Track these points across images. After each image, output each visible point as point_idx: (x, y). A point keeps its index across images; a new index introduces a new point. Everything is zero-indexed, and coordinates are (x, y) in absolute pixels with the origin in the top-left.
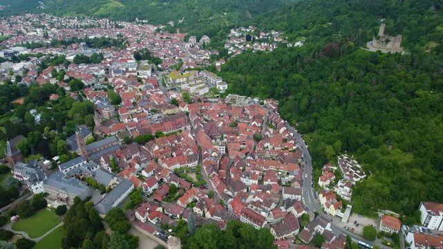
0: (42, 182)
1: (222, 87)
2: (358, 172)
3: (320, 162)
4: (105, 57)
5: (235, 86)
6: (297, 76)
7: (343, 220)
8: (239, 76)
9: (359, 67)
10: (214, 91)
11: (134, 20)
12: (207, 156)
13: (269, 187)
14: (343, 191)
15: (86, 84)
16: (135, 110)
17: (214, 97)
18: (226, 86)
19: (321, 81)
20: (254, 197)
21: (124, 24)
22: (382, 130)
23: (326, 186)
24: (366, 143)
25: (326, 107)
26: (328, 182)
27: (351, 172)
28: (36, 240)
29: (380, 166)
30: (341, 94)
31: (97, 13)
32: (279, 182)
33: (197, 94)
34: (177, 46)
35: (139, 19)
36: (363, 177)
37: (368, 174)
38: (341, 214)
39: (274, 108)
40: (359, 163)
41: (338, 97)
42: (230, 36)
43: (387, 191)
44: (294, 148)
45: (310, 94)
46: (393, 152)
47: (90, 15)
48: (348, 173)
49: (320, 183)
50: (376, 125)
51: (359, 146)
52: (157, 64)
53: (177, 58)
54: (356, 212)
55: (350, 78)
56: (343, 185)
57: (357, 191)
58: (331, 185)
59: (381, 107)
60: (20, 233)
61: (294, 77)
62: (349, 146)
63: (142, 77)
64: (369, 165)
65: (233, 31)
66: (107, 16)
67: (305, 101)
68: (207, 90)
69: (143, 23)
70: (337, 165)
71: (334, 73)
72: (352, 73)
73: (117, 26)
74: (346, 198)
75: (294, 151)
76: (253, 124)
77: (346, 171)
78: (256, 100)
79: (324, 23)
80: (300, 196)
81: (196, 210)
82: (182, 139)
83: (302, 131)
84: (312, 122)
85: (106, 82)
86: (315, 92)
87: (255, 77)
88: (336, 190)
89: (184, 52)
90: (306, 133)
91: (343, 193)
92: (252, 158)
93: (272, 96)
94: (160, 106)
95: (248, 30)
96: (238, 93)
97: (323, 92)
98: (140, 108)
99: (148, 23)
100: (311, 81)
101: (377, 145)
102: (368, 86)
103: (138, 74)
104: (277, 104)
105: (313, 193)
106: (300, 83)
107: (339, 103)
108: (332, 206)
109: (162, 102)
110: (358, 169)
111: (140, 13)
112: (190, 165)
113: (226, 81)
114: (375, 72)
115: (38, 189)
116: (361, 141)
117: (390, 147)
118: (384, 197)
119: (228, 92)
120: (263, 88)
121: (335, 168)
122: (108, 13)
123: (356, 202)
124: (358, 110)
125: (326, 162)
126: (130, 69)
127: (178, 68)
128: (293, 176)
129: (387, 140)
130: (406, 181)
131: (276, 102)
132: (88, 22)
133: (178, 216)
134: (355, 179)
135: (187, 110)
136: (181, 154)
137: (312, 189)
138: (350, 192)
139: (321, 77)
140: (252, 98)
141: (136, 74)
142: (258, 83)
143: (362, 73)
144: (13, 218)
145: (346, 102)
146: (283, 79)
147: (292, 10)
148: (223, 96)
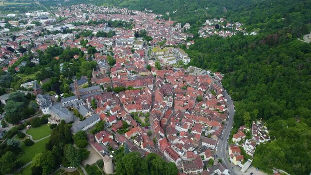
2: (265, 135)
3: (238, 124)
4: (116, 34)
5: (195, 61)
6: (240, 57)
7: (242, 170)
8: (200, 54)
9: (290, 54)
10: (180, 63)
11: (144, 10)
12: (156, 107)
13: (194, 136)
15: (98, 50)
16: (122, 71)
17: (179, 67)
18: (189, 60)
19: (257, 63)
20: (179, 141)
21: (137, 12)
22: (295, 106)
23: (237, 142)
24: (276, 114)
25: (256, 83)
26: (239, 139)
27: (259, 135)
28: (35, 141)
29: (283, 134)
30: (270, 75)
31: (121, 4)
32: (203, 133)
33: (167, 63)
34: (166, 30)
35: (147, 9)
36: (267, 140)
37: (272, 138)
38: (241, 165)
39: (220, 79)
40: (268, 129)
41: (267, 76)
42: (205, 24)
43: (282, 154)
44: (224, 110)
45: (246, 72)
47: (116, 5)
48: (256, 135)
49: (234, 139)
50: (291, 101)
51: (271, 116)
52: (148, 41)
53: (163, 37)
54: (255, 166)
55: (281, 63)
56: (249, 143)
57: (260, 150)
58: (242, 142)
59: (299, 87)
60: (29, 135)
61: (238, 58)
62: (264, 115)
63: (135, 49)
64: (276, 132)
65: (207, 21)
66: (127, 7)
67: (241, 77)
68: (175, 62)
69: (149, 12)
70: (250, 128)
71: (269, 57)
72: (283, 58)
73: (132, 14)
74: (250, 154)
75: (223, 112)
76: (199, 89)
77: (255, 133)
78: (208, 72)
79: (279, 18)
80: (214, 146)
81: (135, 142)
82: (144, 93)
84: (243, 92)
85: (111, 50)
86: (250, 71)
87: (210, 55)
88: (243, 146)
89: (169, 34)
91: (248, 149)
92: (189, 113)
93: (220, 70)
94: (139, 69)
95: (219, 21)
96: (196, 66)
97: (257, 71)
98: (125, 69)
99: (153, 13)
100: (250, 62)
101: (286, 117)
102: (293, 70)
103: (133, 47)
104: (223, 77)
105: (226, 145)
106: (242, 63)
107: (267, 81)
109: (141, 67)
110: (266, 133)
111: (148, 5)
112: (144, 111)
113: (190, 56)
114: (303, 59)
115: (46, 111)
116: (273, 112)
117: (298, 121)
118: (280, 159)
119: (190, 64)
120: (215, 64)
121: (248, 130)
122: (127, 4)
123: (256, 158)
124: (280, 88)
125: (242, 124)
126: (129, 43)
127: (162, 45)
128: (214, 131)
129: (297, 114)
131: (223, 75)
132: (115, 10)
133: (122, 144)
134: (260, 141)
135: (156, 74)
136: (140, 103)
137: (226, 143)
138: (253, 150)
139: (259, 60)
140: (206, 71)
141: (132, 46)
142: (212, 60)
143: (291, 59)
144: (28, 126)
145: (273, 81)
146: (230, 58)
147: (257, 7)
148: (186, 67)
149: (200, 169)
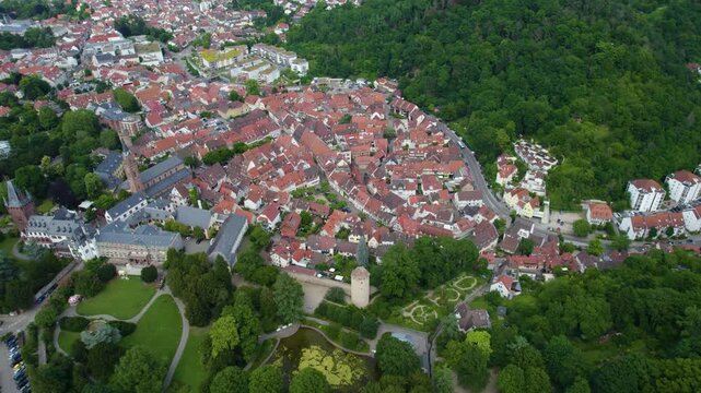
0: (94, 240)
1: (301, 68)
2: (547, 157)
3: (492, 154)
4: (57, 35)
5: (322, 62)
6: (421, 38)
7: (543, 221)
8: (325, 47)
9: (512, 17)
10: (287, 73)
12: (330, 168)
13: (435, 197)
14: (534, 184)
15: (53, 84)
16: (175, 117)
17: (292, 85)
18: (307, 65)
19: (460, 43)
20: (421, 212)
22: (565, 100)
23: (509, 184)
24: (547, 119)
25: (476, 79)
26: (510, 178)
27: (537, 160)
28: (134, 320)
29: (574, 147)
30: (495, 58)
32: (445, 188)
33: (263, 81)
34: (185, 8)
36: (555, 163)
37: (560, 159)
38: (539, 214)
39: (392, 90)
40: (543, 148)
41: (491, 63)
43: (590, 173)
44: (446, 141)
45: (448, 62)
46: (584, 127)
48: (534, 162)
49: (500, 180)
50: (555, 93)
51: (539, 124)
52: (165, 41)
53: (195, 28)
54: (555, 209)
55: (503, 34)
56: (533, 177)
57: (552, 181)
58: (515, 181)
59: (556, 69)
60: (98, 317)
61: (416, 40)
62: (525, 127)
63: (149, 64)
64: (558, 147)
67: (444, 73)
68: (276, 74)
70: (515, 155)
71: (477, 28)
72: (503, 26)
74: (539, 194)
75: (447, 146)
76: (373, 116)
77: (532, 158)
78: (360, 82)
80: (481, 201)
81: (353, 239)
82: (282, 148)
83: (447, 118)
84: (460, 102)
85: (89, 78)
86: (457, 59)
87: (352, 46)
88: (523, 185)
89: (202, 17)
90: (454, 120)
91: (534, 187)
92: (394, 163)
93: (385, 73)
94: (216, 106)
96: (328, 75)
97: (468, 58)
98: (181, 112)
100: (444, 44)
101: (562, 121)
102: (531, 43)
103: (141, 60)
104: (396, 85)
105: (493, 196)
106: (428, 48)
107: (494, 72)
108: (528, 205)
109: (214, 100)
110: (546, 154)
112: (310, 184)
113: (302, 56)
114: (536, 22)
115: (88, 252)
116: (542, 117)
117: (579, 122)
118: (586, 183)
119: (311, 74)
120: (368, 61)
121: (514, 159)
123: (553, 196)
124: (526, 77)
125: (499, 153)
126: (124, 52)
127: (206, 43)
128: (462, 178)
129: (574, 112)
130: (607, 159)
131: (394, 83)
133: (332, 251)
134: (547, 168)
135: (262, 106)
136: (291, 170)
137: (490, 191)
138: (543, 185)
139: (459, 37)
140: (354, 80)
141: (137, 60)
142: (359, 55)
143: (519, 24)
144: (72, 299)
145: (504, 69)
146: (399, 45)
148: (305, 81)
149: (492, 241)
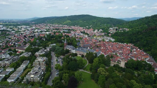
1: (113, 40)
5: (117, 40)
6: (140, 36)
11: (75, 26)
12: (118, 52)
13: (141, 60)
18: (114, 40)
19: (150, 37)
21: (72, 27)
25: (154, 43)
31: (63, 23)
33: (105, 41)
35: (77, 25)
39: (132, 46)
42: (109, 29)
47: (61, 24)
52: (88, 35)
53: (93, 34)
65: (110, 28)
66: (66, 24)
68: (108, 40)
69: (78, 27)
71: (155, 34)
73: (70, 27)
78: (125, 44)
82: (108, 48)
89: (95, 33)
90: (147, 51)
92: (131, 55)
93: (131, 42)
95: (116, 28)
97: (152, 39)
99: (80, 27)
100: (146, 37)
106: (142, 38)
109: (96, 41)
111: (77, 24)
113: (113, 38)
115: (74, 51)
120: (128, 40)
122: (67, 23)
126: (81, 35)
128: (148, 59)
131: (133, 44)
132: (61, 26)
133: (117, 61)
142: (126, 39)
144: (70, 56)
146: (135, 37)
